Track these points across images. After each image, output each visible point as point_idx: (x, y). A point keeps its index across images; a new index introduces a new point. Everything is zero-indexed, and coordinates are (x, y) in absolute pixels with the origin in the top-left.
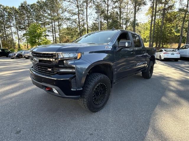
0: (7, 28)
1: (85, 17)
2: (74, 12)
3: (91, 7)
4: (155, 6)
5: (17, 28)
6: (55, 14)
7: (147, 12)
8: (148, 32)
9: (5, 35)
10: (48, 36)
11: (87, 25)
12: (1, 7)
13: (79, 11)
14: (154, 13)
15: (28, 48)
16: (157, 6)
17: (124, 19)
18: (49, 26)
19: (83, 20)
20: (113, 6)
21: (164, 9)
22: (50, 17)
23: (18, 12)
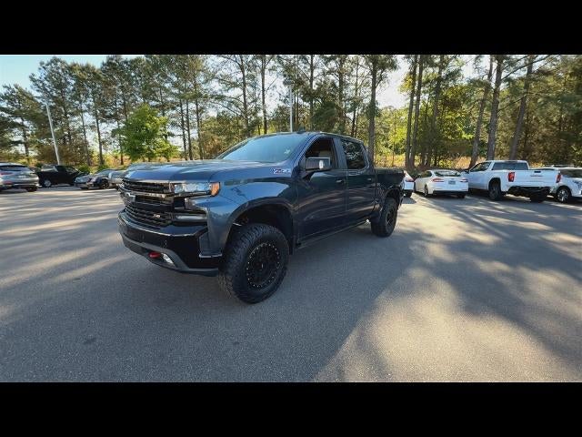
0: (72, 114)
1: (258, 93)
2: (234, 80)
3: (273, 69)
4: (418, 72)
5: (95, 115)
6: (190, 84)
7: (402, 83)
8: (405, 130)
9: (66, 133)
10: (172, 135)
11: (265, 112)
12: (59, 63)
13: (244, 79)
14: (416, 88)
15: (122, 163)
16: (424, 72)
17: (349, 100)
18: (174, 112)
19: (255, 101)
20: (325, 68)
21: (439, 80)
22: (176, 91)
23: (99, 78)
